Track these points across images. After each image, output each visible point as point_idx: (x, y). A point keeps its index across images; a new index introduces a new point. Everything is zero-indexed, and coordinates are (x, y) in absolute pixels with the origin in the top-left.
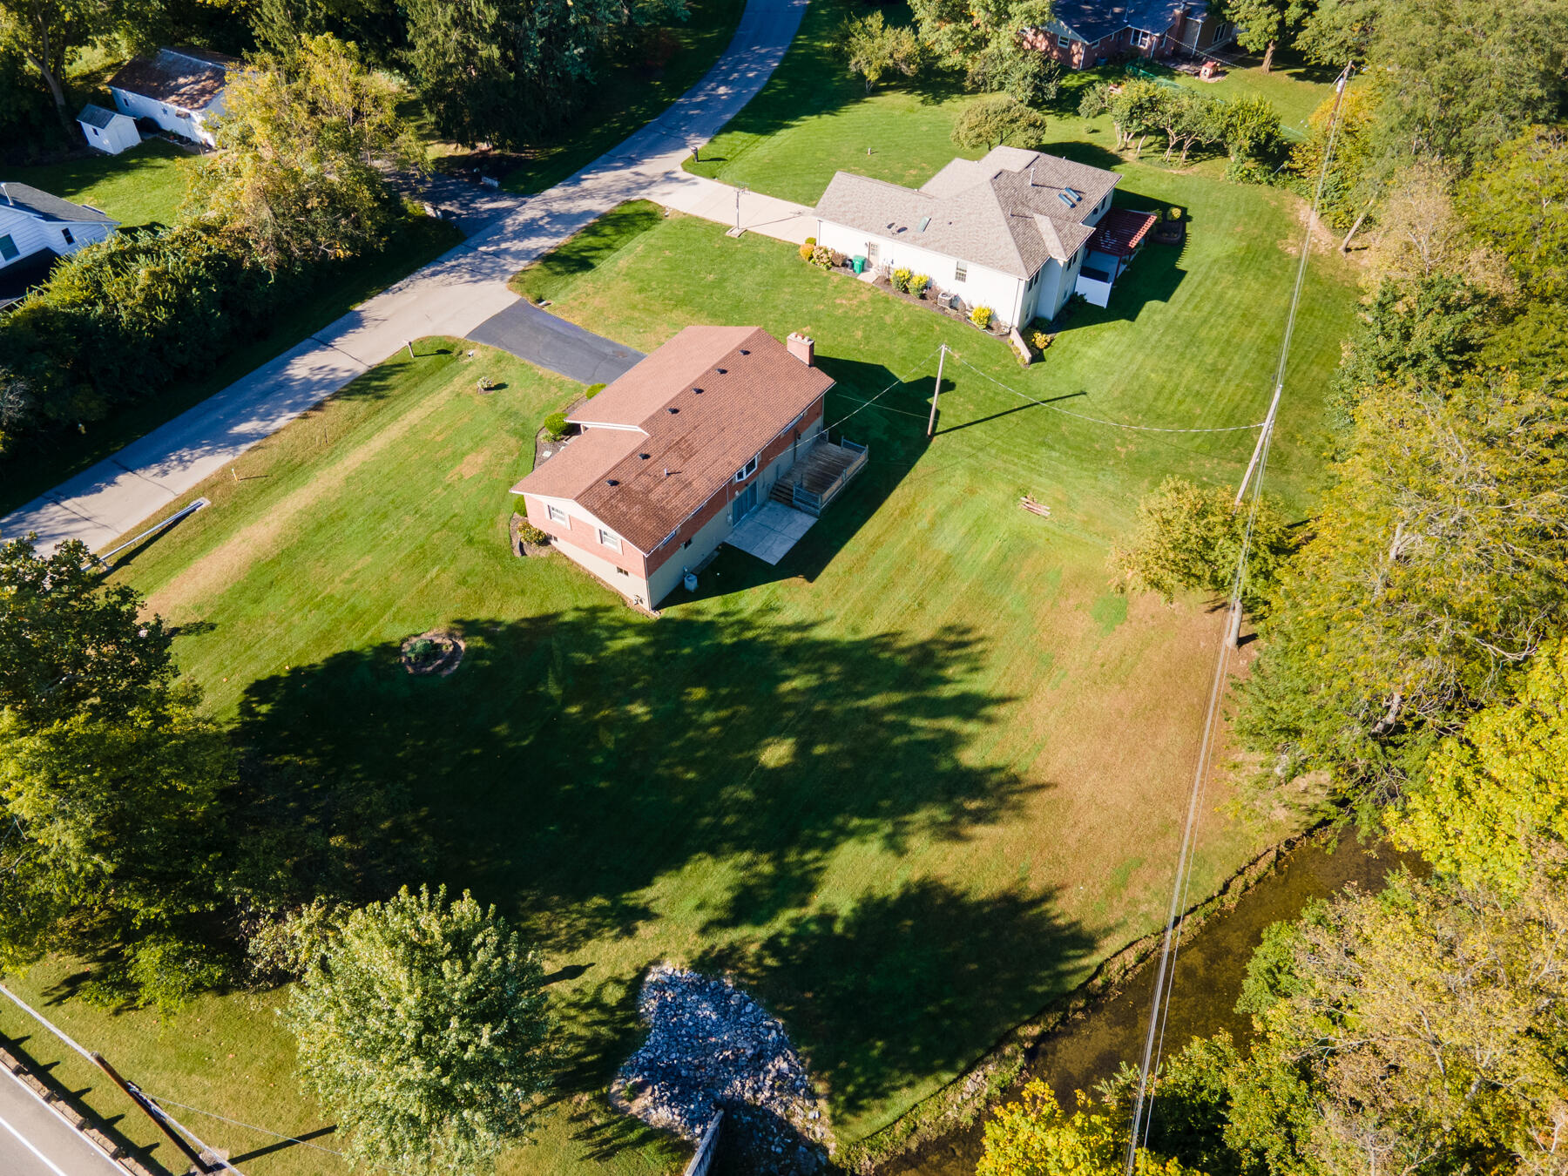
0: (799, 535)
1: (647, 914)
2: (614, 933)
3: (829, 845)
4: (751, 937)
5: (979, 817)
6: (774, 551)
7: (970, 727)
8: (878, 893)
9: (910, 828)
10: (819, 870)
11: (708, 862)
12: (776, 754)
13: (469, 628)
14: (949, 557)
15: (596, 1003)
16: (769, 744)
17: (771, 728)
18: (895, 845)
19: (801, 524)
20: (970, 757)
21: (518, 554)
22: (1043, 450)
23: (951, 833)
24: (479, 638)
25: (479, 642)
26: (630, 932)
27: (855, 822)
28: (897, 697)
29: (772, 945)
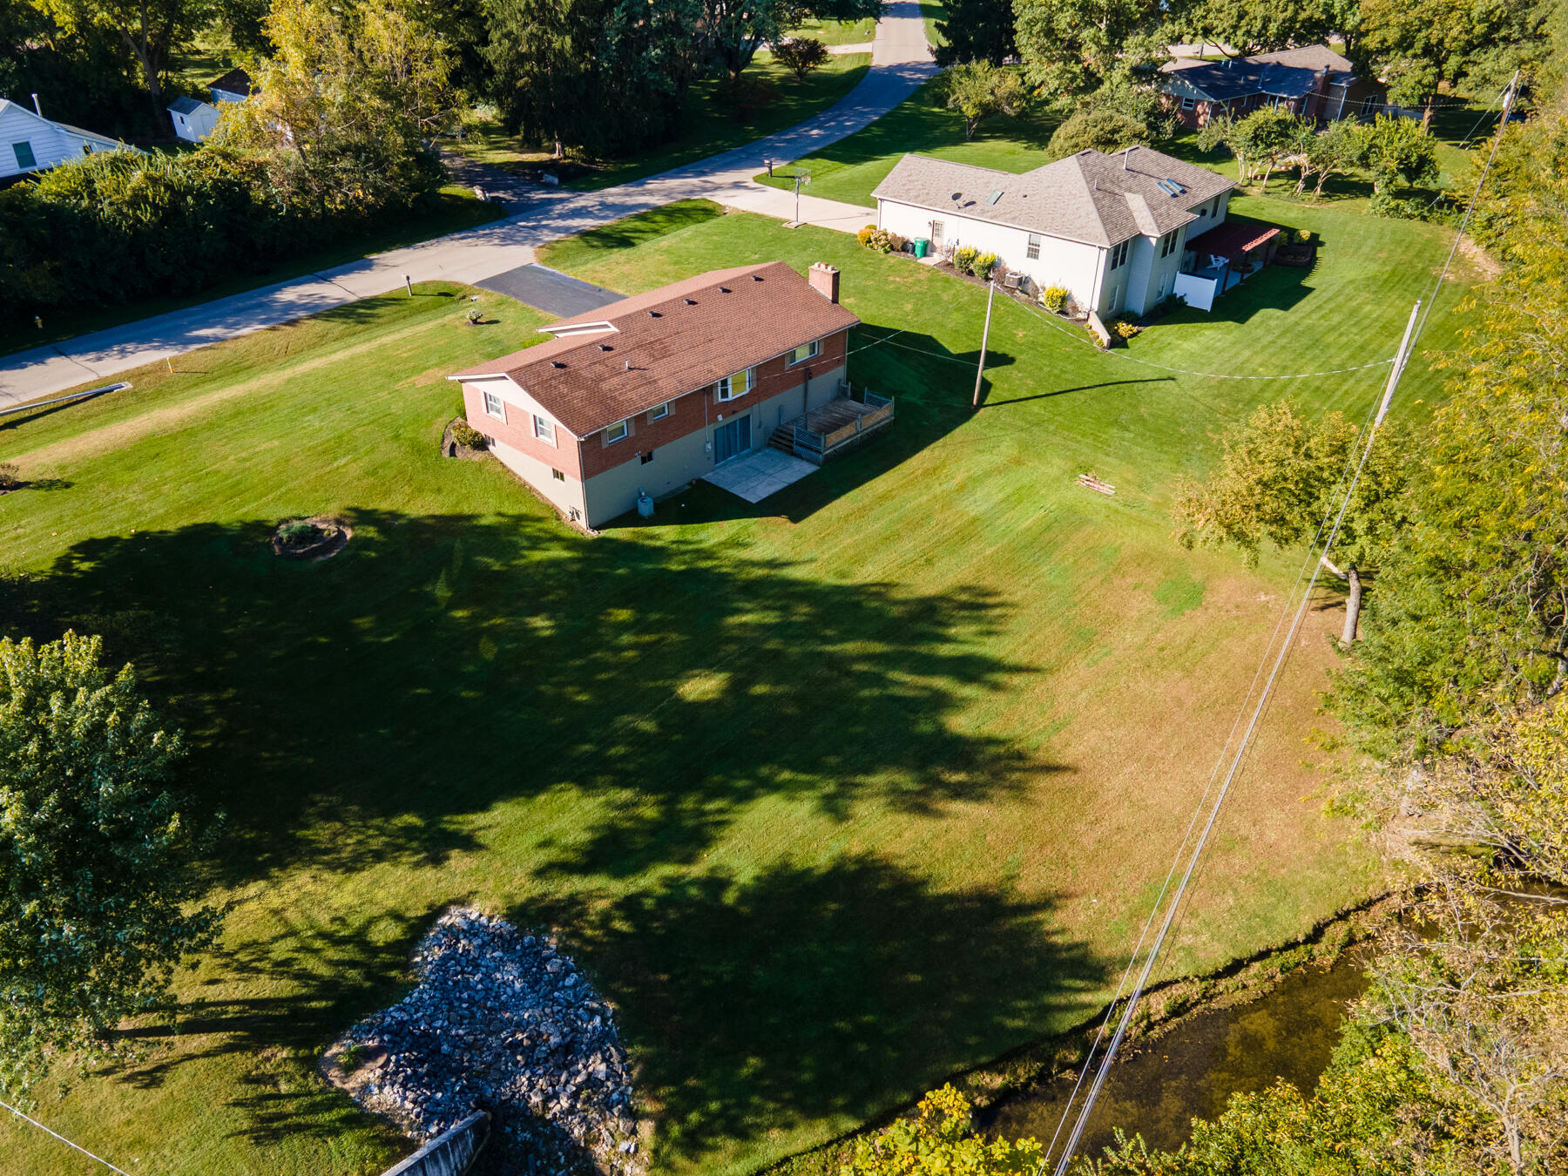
0: (794, 480)
1: (469, 843)
2: (415, 859)
3: (746, 796)
4: (605, 891)
5: (958, 792)
6: (757, 491)
7: (968, 691)
8: (798, 863)
9: (858, 791)
10: (721, 824)
11: (573, 793)
12: (701, 687)
13: (363, 517)
14: (975, 520)
15: (359, 939)
16: (694, 676)
17: (700, 659)
18: (834, 808)
19: (800, 469)
20: (961, 723)
21: (446, 454)
22: (1114, 431)
23: (918, 805)
24: (371, 528)
25: (371, 532)
26: (437, 860)
27: (786, 775)
28: (878, 647)
29: (629, 905)
